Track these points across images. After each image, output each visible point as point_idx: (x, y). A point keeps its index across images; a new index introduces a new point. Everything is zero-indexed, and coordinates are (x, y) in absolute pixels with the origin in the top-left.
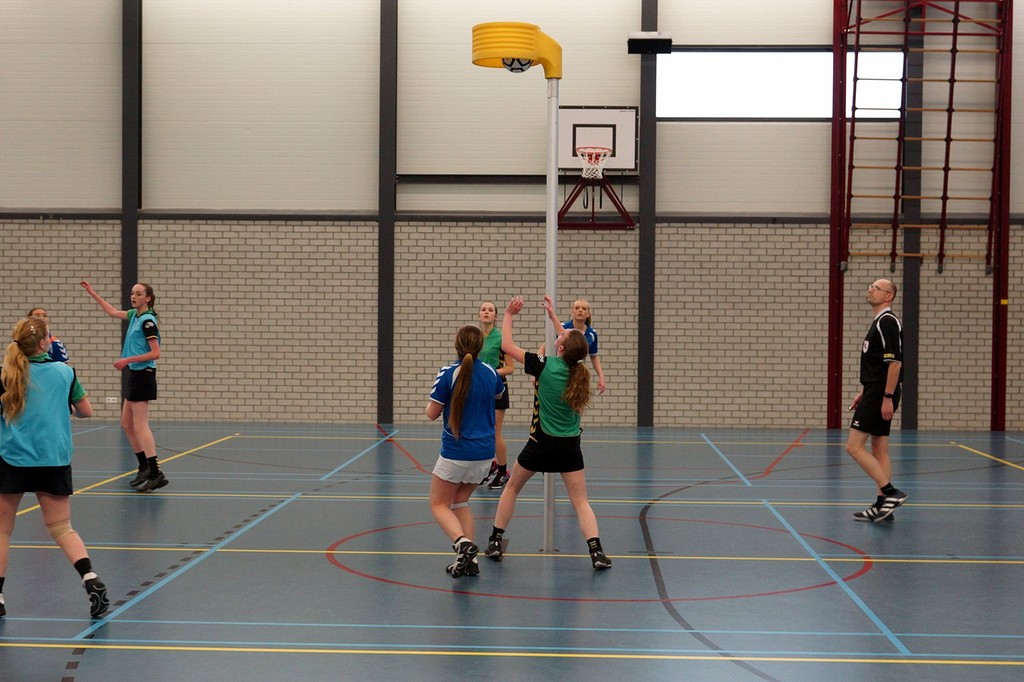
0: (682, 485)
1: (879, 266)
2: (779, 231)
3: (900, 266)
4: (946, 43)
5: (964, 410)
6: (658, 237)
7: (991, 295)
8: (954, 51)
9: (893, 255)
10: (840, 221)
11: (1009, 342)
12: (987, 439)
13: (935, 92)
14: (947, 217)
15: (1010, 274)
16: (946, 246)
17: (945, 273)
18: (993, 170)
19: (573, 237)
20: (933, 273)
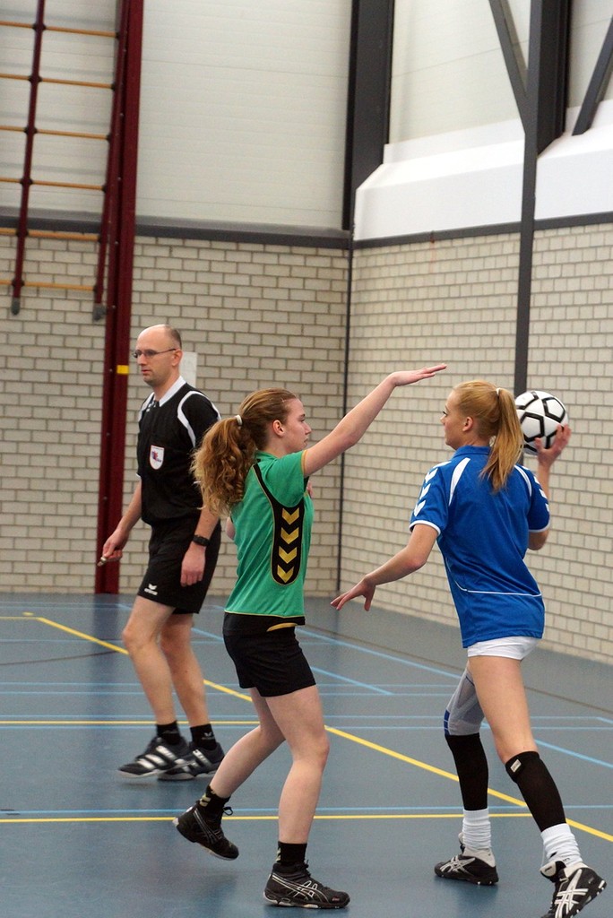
5: (49, 557)
7: (101, 356)
11: (129, 440)
12: (88, 608)
14: (30, 215)
15: (135, 321)
16: (27, 267)
17: (23, 315)
18: (110, 138)
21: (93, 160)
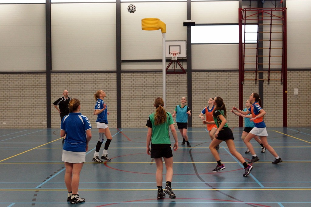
0: (200, 143)
1: (252, 83)
2: (225, 74)
3: (258, 83)
4: (269, 22)
5: (276, 121)
6: (192, 76)
7: (282, 90)
8: (271, 24)
9: (256, 80)
10: (241, 71)
11: (287, 103)
12: (282, 129)
13: (266, 35)
14: (270, 69)
15: (287, 84)
16: (270, 77)
17: (270, 84)
18: (282, 56)
19: (169, 76)
20: (267, 84)
21: (280, 59)
